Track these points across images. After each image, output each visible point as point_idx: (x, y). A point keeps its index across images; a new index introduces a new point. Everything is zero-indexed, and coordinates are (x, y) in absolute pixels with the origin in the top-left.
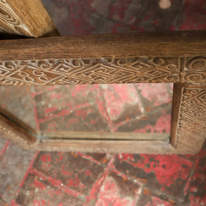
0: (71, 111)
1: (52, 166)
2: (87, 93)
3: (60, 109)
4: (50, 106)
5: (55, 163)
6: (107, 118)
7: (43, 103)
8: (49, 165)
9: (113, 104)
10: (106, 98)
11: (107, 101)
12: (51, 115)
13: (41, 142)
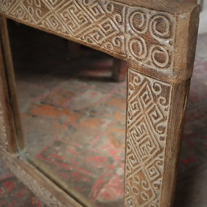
0: (71, 169)
1: (6, 196)
2: (99, 167)
3: (65, 161)
4: (60, 154)
5: (12, 195)
6: (94, 195)
7: (57, 148)
8: (5, 193)
9: (112, 189)
10: (111, 180)
11: (110, 183)
12: (53, 160)
13: (18, 157)
